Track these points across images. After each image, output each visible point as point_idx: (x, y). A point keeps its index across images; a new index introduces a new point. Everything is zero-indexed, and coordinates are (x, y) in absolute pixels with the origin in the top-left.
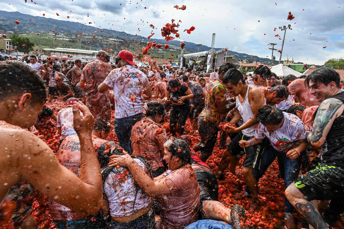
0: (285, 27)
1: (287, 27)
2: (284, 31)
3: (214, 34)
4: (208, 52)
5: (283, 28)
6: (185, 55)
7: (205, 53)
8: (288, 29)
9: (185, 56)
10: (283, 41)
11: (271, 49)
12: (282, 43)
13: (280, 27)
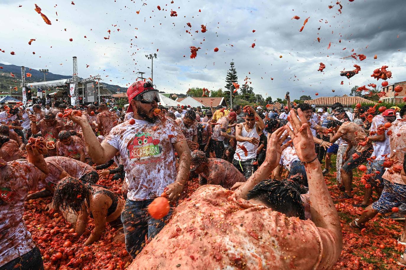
0: (151, 55)
1: (153, 56)
2: (151, 59)
3: (75, 57)
4: (69, 80)
5: (149, 56)
6: (29, 84)
7: (64, 81)
8: (154, 58)
9: (29, 86)
10: (152, 70)
11: (140, 78)
12: (151, 72)
13: (147, 55)
